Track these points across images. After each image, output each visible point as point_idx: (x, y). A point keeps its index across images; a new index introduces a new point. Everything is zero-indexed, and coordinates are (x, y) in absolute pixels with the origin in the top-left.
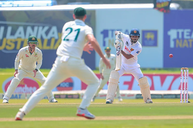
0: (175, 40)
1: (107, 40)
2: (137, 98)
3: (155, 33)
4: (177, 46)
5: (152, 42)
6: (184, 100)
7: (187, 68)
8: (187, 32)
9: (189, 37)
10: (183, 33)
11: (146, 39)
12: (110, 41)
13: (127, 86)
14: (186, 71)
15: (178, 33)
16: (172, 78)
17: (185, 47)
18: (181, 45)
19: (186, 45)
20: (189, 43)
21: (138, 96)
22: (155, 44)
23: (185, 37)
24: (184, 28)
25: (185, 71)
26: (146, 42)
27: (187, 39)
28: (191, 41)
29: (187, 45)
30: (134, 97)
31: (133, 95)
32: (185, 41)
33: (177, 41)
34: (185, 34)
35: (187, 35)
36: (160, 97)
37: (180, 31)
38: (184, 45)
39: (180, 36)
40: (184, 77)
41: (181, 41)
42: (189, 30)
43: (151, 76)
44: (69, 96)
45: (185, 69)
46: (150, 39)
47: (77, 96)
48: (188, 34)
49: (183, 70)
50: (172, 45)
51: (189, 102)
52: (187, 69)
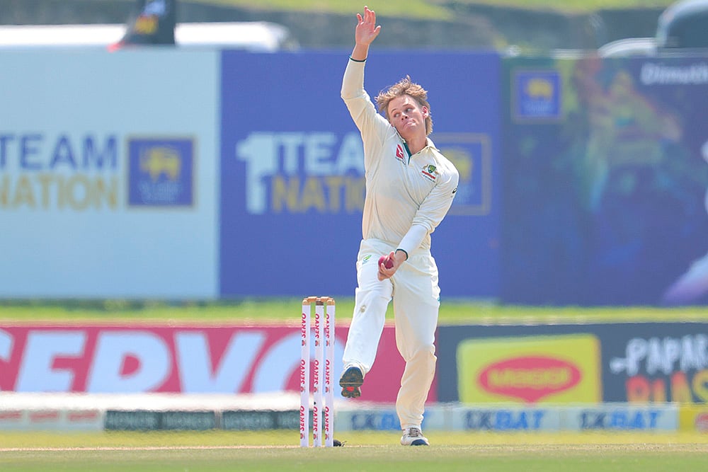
0: (267, 180)
3: (184, 148)
4: (277, 205)
5: (170, 190)
6: (315, 437)
7: (331, 300)
8: (321, 146)
9: (326, 168)
10: (301, 151)
11: (146, 176)
13: (66, 377)
14: (325, 309)
15: (281, 151)
16: (256, 340)
17: (313, 210)
18: (292, 203)
19: (313, 198)
20: (326, 190)
22: (185, 197)
23: (313, 166)
24: (307, 127)
25: (319, 309)
26: (145, 188)
27: (321, 177)
28: (334, 184)
29: (319, 201)
32: (312, 185)
33: (279, 185)
34: (313, 153)
35: (321, 160)
36: (208, 421)
37: (292, 141)
39: (291, 164)
40: (316, 339)
41: (295, 183)
42: (328, 138)
43: (167, 335)
45: (321, 303)
46: (163, 177)
48: (324, 153)
49: (313, 309)
50: (256, 200)
51: (336, 444)
52: (330, 304)
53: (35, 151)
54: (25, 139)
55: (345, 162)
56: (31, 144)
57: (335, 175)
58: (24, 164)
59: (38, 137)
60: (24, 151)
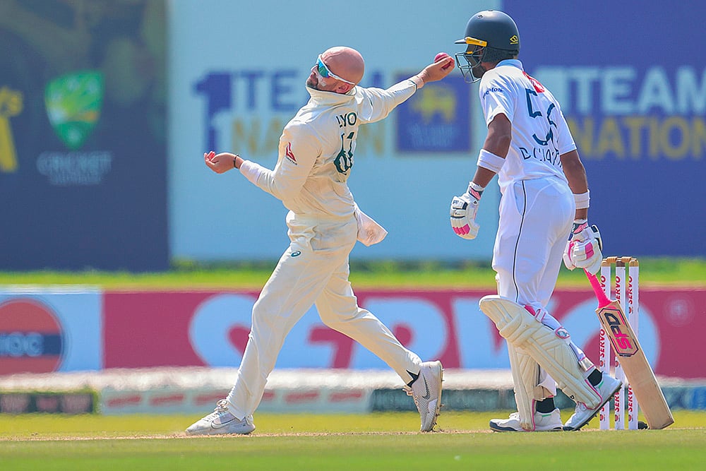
1: (224, 121)
2: (377, 409)
5: (445, 133)
6: (617, 418)
7: (633, 260)
8: (619, 81)
9: (625, 107)
10: (596, 87)
11: (418, 117)
12: (238, 128)
13: (327, 351)
14: (627, 271)
17: (610, 155)
19: (611, 143)
20: (625, 133)
21: (382, 400)
22: (461, 142)
23: (610, 105)
25: (620, 271)
26: (415, 131)
27: (619, 117)
28: (635, 125)
29: (617, 146)
30: (365, 402)
31: (356, 394)
32: (610, 126)
34: (610, 90)
35: (619, 99)
36: (491, 401)
37: (585, 76)
38: (604, 146)
39: (584, 103)
41: (589, 125)
42: (627, 73)
43: (443, 300)
44: (42, 403)
45: (622, 264)
46: (437, 118)
47: (84, 402)
48: (623, 90)
49: (613, 271)
51: (642, 426)
52: (633, 264)
53: (288, 90)
54: (277, 76)
55: (647, 100)
56: (285, 82)
57: (636, 114)
58: (276, 106)
59: (292, 74)
60: (276, 90)
